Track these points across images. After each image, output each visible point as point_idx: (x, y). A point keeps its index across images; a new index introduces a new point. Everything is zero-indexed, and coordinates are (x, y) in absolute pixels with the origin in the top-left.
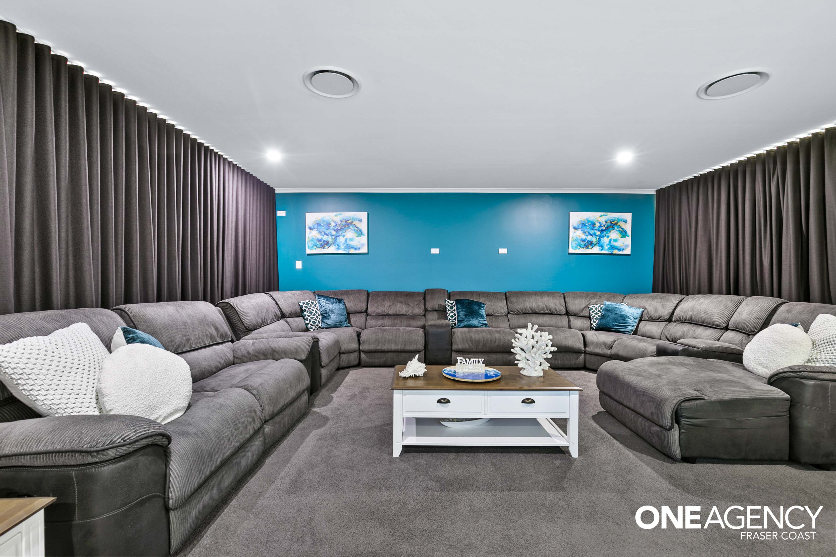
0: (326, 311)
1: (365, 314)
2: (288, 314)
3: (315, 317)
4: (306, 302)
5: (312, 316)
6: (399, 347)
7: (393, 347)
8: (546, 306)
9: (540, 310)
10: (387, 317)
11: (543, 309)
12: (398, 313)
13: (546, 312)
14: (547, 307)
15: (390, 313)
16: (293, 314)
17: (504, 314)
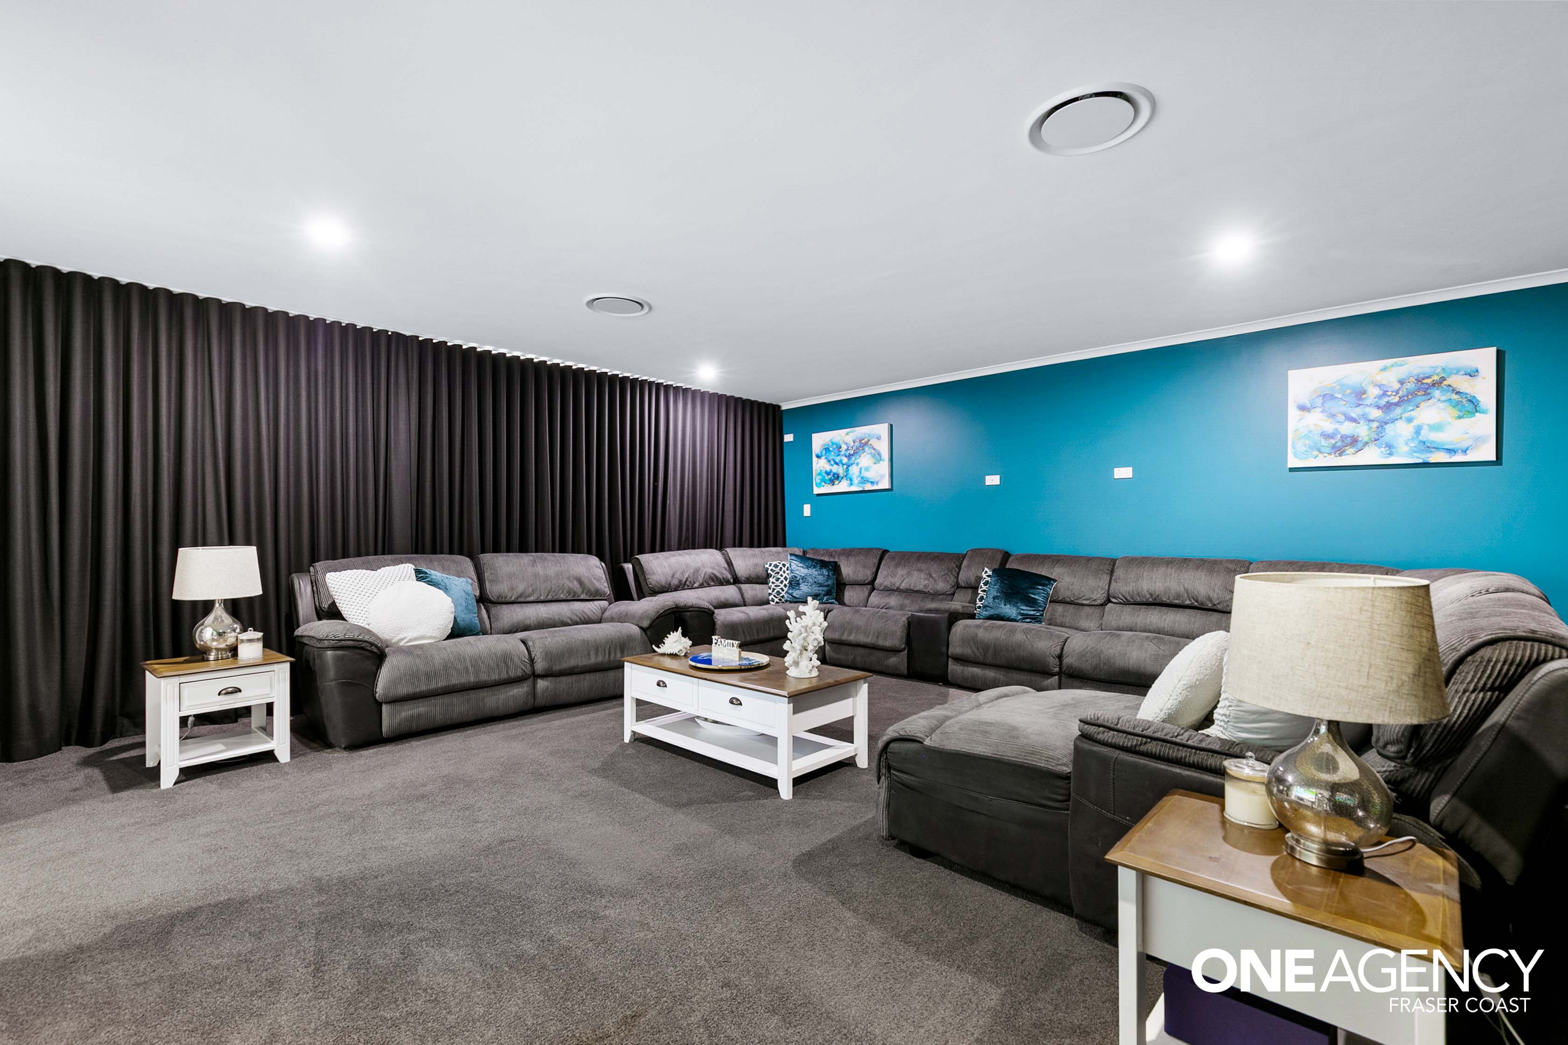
0: (796, 577)
1: (869, 587)
2: (743, 579)
3: (782, 586)
4: (774, 563)
5: (778, 583)
6: (869, 640)
7: (862, 639)
8: (1187, 591)
9: (1171, 598)
10: (896, 593)
11: (1178, 596)
12: (912, 588)
13: (1188, 602)
14: (1188, 593)
15: (901, 588)
16: (753, 578)
17: (1099, 602)
